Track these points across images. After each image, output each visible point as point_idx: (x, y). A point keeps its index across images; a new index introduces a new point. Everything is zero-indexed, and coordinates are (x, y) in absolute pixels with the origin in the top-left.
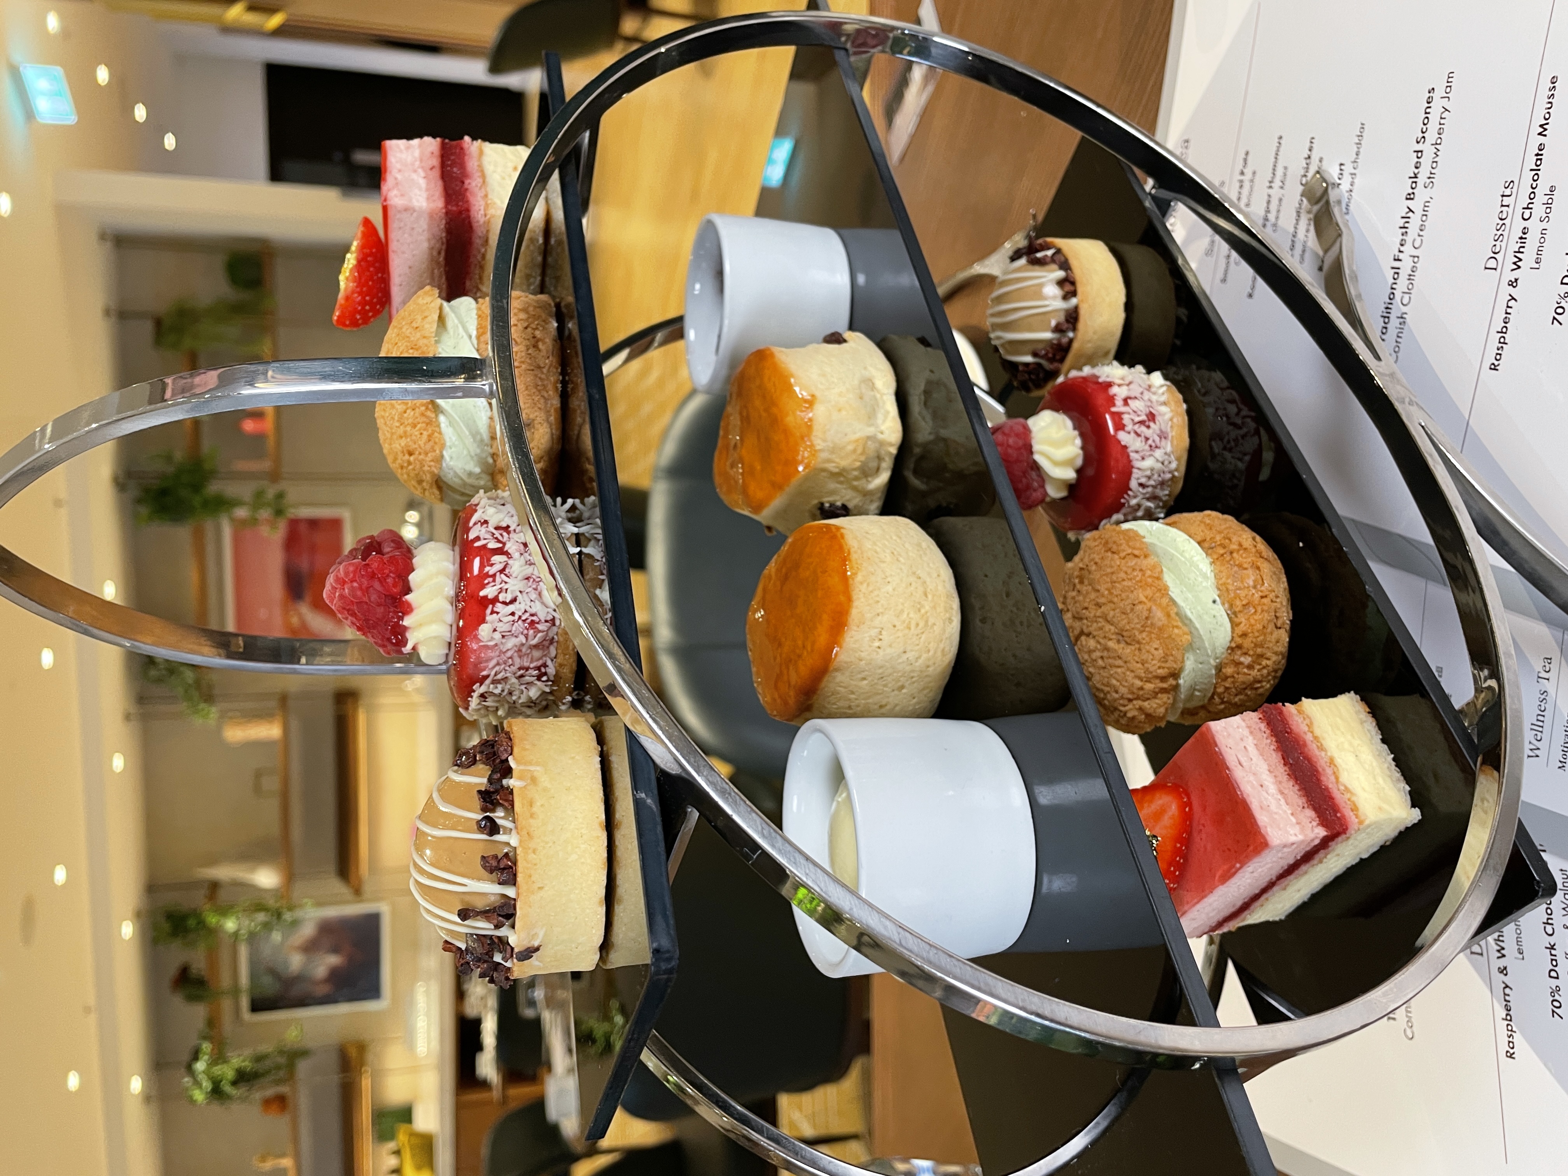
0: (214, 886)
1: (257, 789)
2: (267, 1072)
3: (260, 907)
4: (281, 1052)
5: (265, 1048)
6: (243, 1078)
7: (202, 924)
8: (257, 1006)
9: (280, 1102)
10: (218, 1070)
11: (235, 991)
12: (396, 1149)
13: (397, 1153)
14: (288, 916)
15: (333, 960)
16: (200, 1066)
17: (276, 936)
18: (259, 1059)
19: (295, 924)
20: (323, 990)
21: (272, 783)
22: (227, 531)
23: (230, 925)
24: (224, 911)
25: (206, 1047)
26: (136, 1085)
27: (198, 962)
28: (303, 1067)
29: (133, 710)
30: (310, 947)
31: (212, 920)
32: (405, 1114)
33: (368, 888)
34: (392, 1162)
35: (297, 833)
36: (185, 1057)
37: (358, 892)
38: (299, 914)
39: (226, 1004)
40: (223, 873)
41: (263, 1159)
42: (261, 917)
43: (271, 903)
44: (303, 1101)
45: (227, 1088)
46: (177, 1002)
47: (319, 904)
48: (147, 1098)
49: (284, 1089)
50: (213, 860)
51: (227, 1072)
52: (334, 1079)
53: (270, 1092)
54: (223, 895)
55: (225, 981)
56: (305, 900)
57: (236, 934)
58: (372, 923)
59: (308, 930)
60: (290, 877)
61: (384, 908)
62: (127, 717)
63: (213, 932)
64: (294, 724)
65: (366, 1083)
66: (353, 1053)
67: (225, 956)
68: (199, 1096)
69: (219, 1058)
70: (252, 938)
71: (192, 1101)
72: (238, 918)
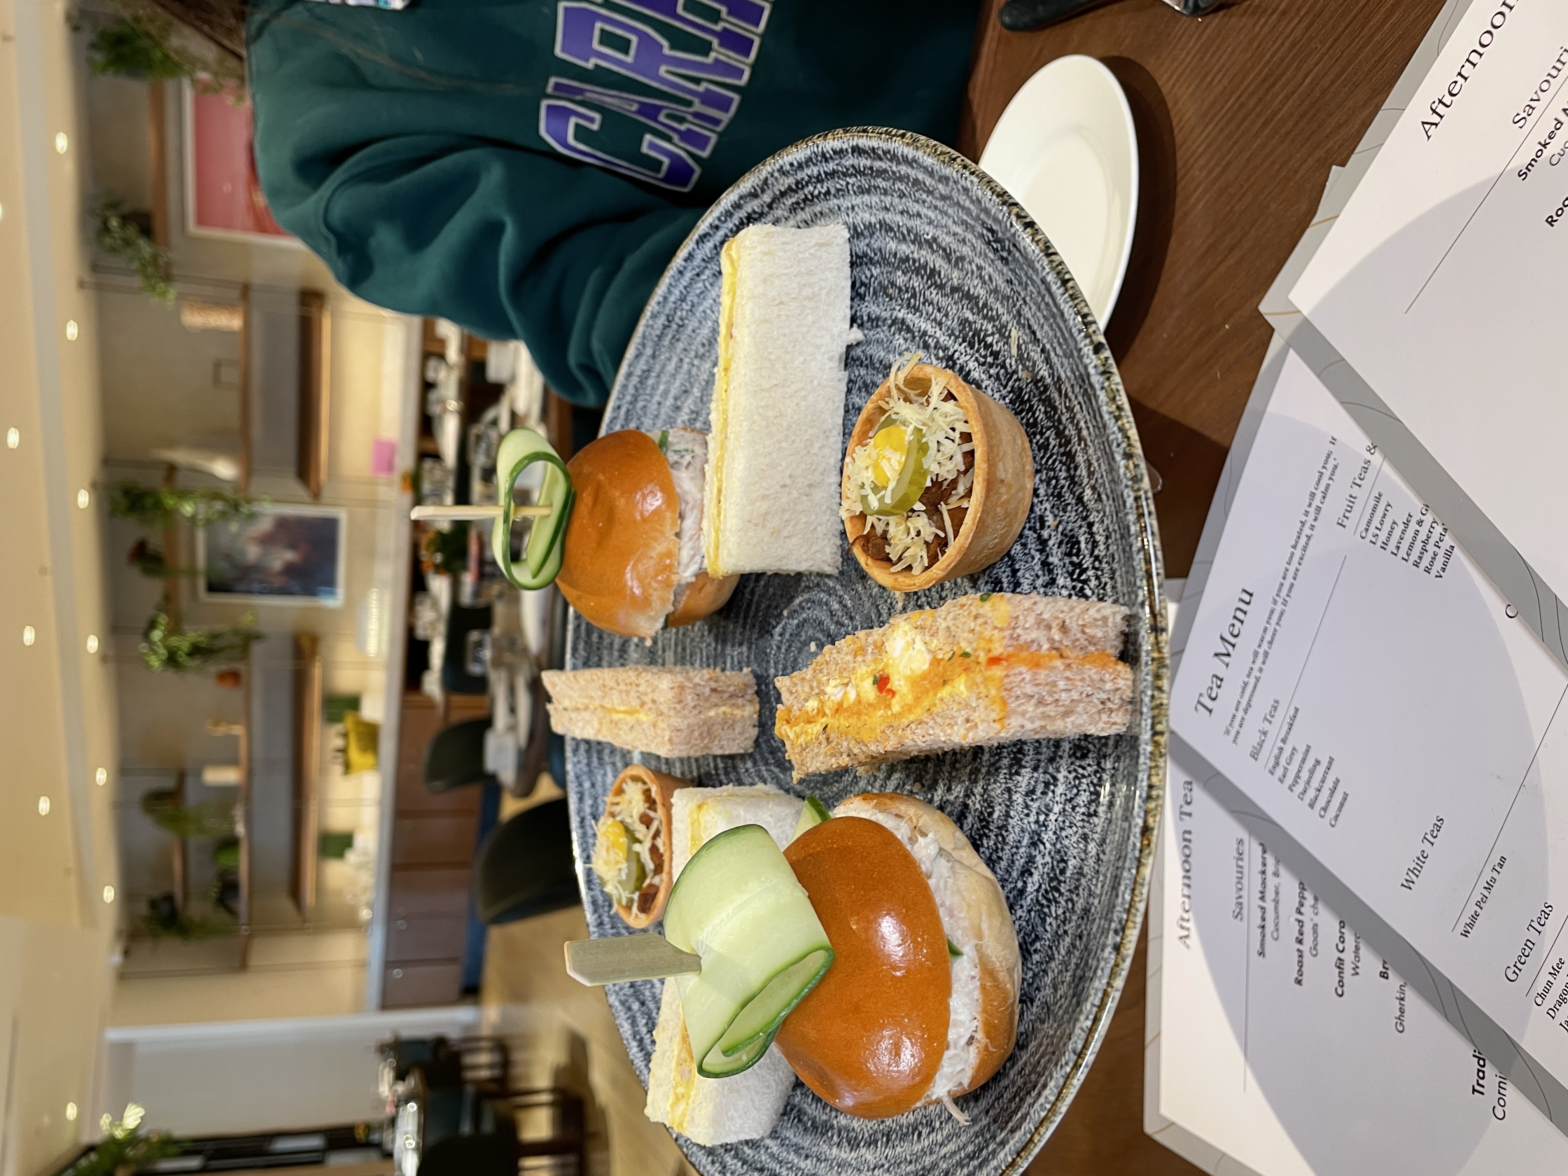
0: (172, 469)
1: (216, 380)
2: (220, 650)
3: (216, 496)
4: (236, 632)
5: (221, 627)
6: (196, 651)
7: (158, 504)
8: (214, 587)
9: (233, 677)
10: (174, 641)
11: (192, 572)
12: (343, 731)
13: (345, 735)
14: (245, 509)
15: (290, 556)
16: (157, 635)
17: (234, 527)
18: (215, 636)
19: (252, 517)
20: (278, 582)
21: (230, 375)
22: (188, 94)
23: (188, 509)
24: (184, 494)
25: (163, 619)
26: (93, 644)
27: (156, 540)
28: (257, 649)
29: (88, 278)
30: (267, 540)
31: (170, 502)
32: (353, 703)
33: (326, 493)
34: (339, 742)
35: (257, 429)
36: (143, 624)
37: (316, 496)
38: (256, 508)
39: (184, 584)
40: (180, 456)
41: (217, 723)
42: (219, 506)
43: (229, 493)
44: (257, 680)
45: (182, 658)
46: (134, 574)
47: (277, 501)
48: (104, 658)
49: (240, 666)
50: (171, 443)
51: (183, 644)
52: (286, 665)
53: (224, 667)
54: (181, 480)
55: (183, 561)
56: (265, 496)
57: (193, 519)
58: (329, 526)
59: (265, 525)
60: (248, 471)
61: (342, 515)
62: (81, 285)
63: (170, 514)
64: (257, 318)
65: (317, 672)
66: (306, 644)
67: (182, 537)
68: (155, 662)
69: (175, 629)
70: (208, 522)
71: (148, 667)
72: (195, 503)
